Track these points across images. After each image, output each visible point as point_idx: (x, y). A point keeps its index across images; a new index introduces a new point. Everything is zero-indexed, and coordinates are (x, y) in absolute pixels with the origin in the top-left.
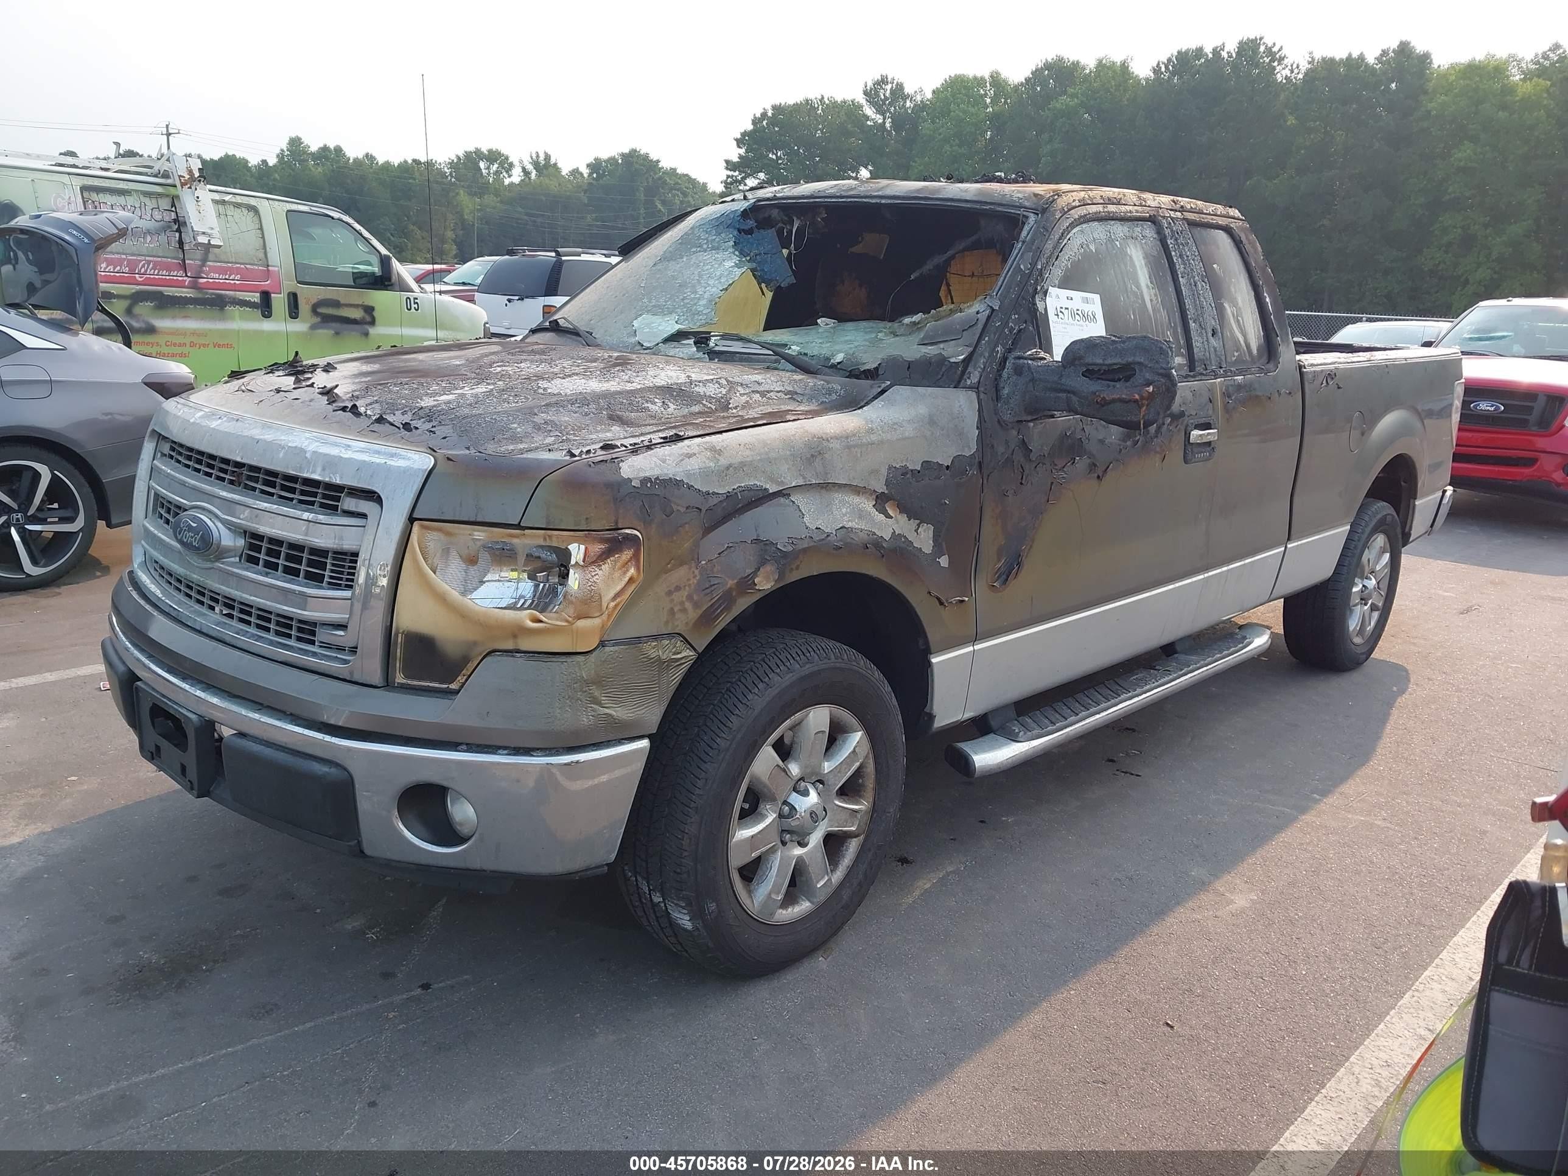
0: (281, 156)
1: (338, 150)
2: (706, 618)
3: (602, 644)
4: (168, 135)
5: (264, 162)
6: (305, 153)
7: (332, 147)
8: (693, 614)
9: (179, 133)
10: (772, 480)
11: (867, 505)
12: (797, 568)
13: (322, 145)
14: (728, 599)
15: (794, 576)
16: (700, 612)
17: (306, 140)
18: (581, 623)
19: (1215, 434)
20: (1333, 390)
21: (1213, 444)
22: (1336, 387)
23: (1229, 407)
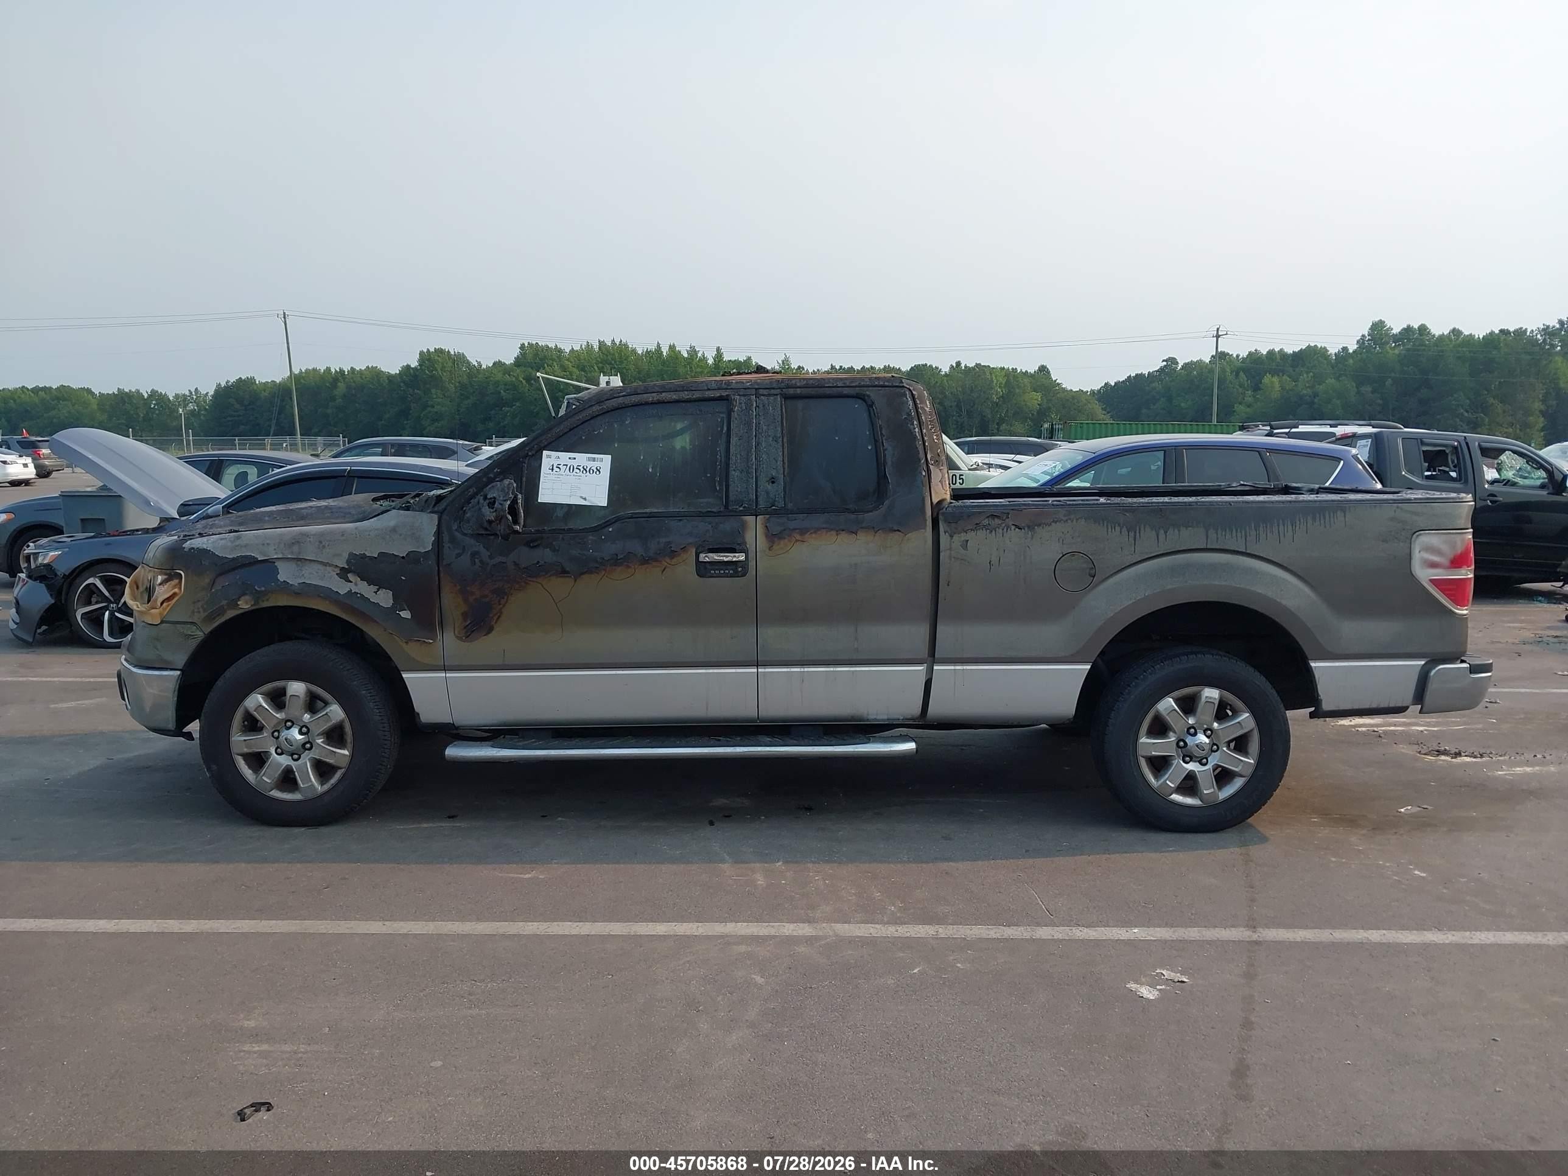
0: (1361, 342)
1: (1423, 329)
2: (210, 618)
3: (162, 622)
4: (1218, 336)
5: (1345, 349)
6: (1387, 335)
7: (1416, 326)
8: (203, 615)
9: (1227, 334)
10: (261, 553)
11: (333, 573)
12: (267, 600)
13: (1405, 326)
14: (221, 611)
15: (265, 604)
16: (206, 614)
17: (1388, 324)
18: (153, 611)
19: (741, 557)
20: (1005, 530)
21: (740, 565)
22: (1013, 527)
23: (773, 537)
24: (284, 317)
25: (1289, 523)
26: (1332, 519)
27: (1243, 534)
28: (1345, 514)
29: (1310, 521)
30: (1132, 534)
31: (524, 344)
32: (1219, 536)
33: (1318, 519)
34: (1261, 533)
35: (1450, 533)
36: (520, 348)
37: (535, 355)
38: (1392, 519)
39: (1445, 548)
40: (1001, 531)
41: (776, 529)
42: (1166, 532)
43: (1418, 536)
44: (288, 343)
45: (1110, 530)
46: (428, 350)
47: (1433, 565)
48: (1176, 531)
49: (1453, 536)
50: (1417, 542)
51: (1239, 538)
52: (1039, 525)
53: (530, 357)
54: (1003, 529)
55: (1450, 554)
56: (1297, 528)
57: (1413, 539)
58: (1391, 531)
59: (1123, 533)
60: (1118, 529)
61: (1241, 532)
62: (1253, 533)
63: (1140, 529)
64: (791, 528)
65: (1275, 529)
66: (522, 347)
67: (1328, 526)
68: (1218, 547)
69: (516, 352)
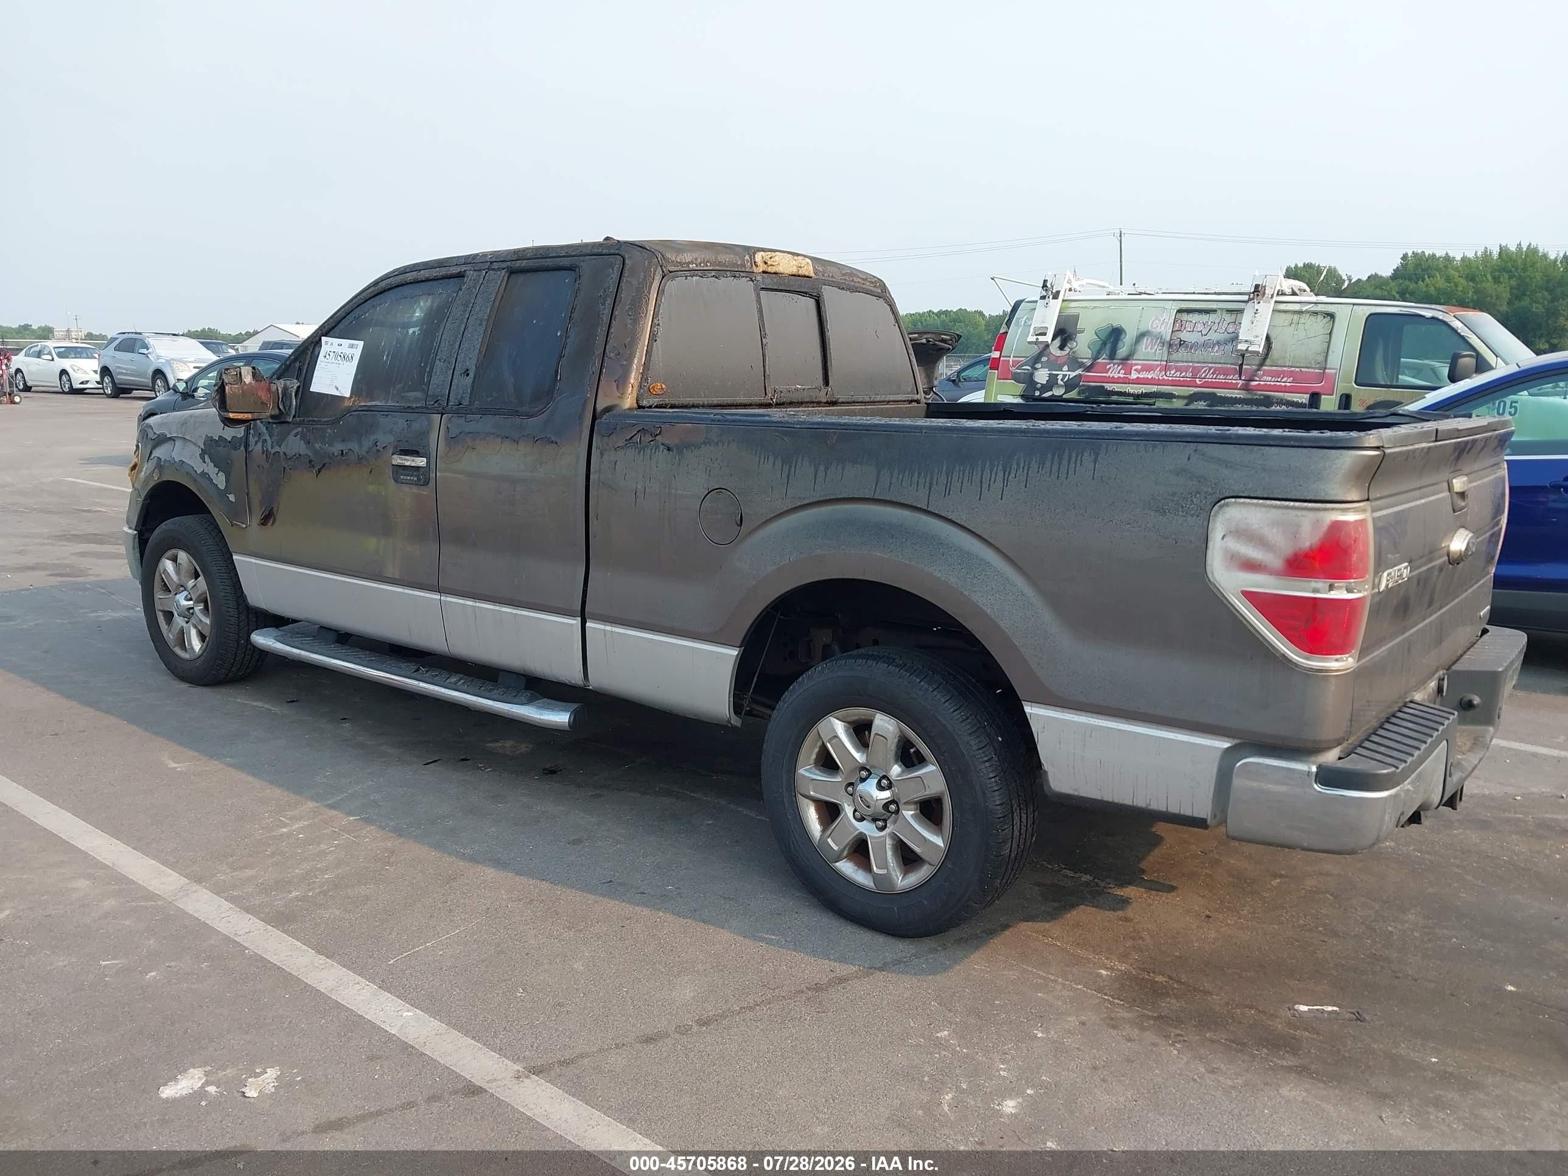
12: (164, 474)
14: (147, 481)
15: (164, 478)
19: (421, 462)
20: (653, 451)
21: (422, 471)
22: (662, 447)
23: (453, 440)
24: (1120, 236)
25: (1000, 466)
26: (1072, 465)
27: (928, 480)
28: (1097, 458)
29: (1034, 465)
30: (786, 468)
31: (1407, 254)
32: (894, 480)
33: (1048, 464)
34: (955, 479)
35: (1287, 507)
36: (1402, 259)
37: (1416, 265)
38: (1180, 472)
39: (1275, 536)
40: (649, 450)
41: (454, 432)
42: (826, 469)
43: (1221, 507)
44: (1121, 262)
45: (762, 460)
46: (1296, 265)
47: (1251, 566)
48: (840, 467)
49: (1293, 513)
50: (1220, 518)
51: (921, 486)
52: (688, 447)
53: (1411, 267)
54: (651, 450)
55: (1286, 546)
56: (1012, 475)
57: (1212, 514)
58: (1174, 494)
59: (776, 466)
60: (771, 458)
61: (925, 477)
62: (943, 479)
63: (797, 462)
64: (467, 431)
65: (976, 477)
66: (1405, 257)
67: (1063, 476)
68: (888, 498)
69: (1396, 262)
